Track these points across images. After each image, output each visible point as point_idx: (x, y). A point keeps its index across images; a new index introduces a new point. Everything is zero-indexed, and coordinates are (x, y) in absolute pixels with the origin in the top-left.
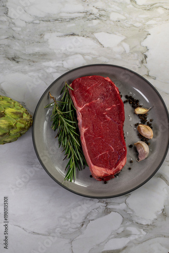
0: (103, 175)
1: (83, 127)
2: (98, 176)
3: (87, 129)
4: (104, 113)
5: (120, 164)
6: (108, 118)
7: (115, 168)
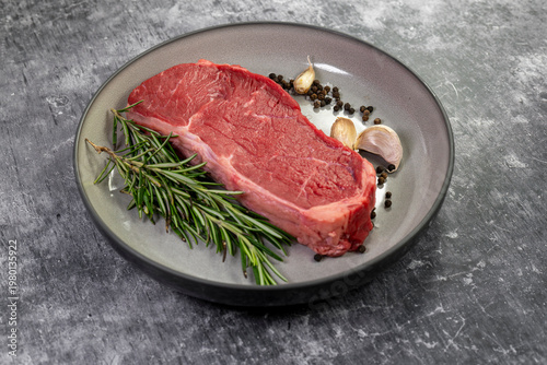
0: (347, 211)
1: (220, 155)
2: (338, 220)
3: (232, 156)
4: (246, 114)
5: (364, 175)
6: (263, 117)
7: (360, 187)
